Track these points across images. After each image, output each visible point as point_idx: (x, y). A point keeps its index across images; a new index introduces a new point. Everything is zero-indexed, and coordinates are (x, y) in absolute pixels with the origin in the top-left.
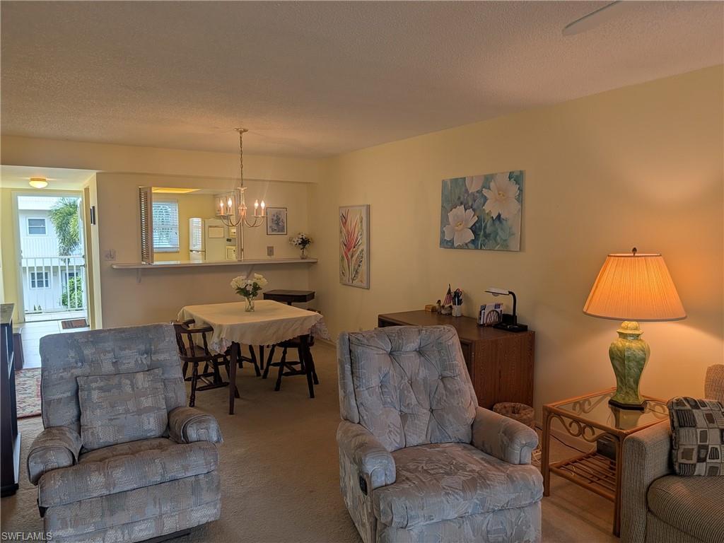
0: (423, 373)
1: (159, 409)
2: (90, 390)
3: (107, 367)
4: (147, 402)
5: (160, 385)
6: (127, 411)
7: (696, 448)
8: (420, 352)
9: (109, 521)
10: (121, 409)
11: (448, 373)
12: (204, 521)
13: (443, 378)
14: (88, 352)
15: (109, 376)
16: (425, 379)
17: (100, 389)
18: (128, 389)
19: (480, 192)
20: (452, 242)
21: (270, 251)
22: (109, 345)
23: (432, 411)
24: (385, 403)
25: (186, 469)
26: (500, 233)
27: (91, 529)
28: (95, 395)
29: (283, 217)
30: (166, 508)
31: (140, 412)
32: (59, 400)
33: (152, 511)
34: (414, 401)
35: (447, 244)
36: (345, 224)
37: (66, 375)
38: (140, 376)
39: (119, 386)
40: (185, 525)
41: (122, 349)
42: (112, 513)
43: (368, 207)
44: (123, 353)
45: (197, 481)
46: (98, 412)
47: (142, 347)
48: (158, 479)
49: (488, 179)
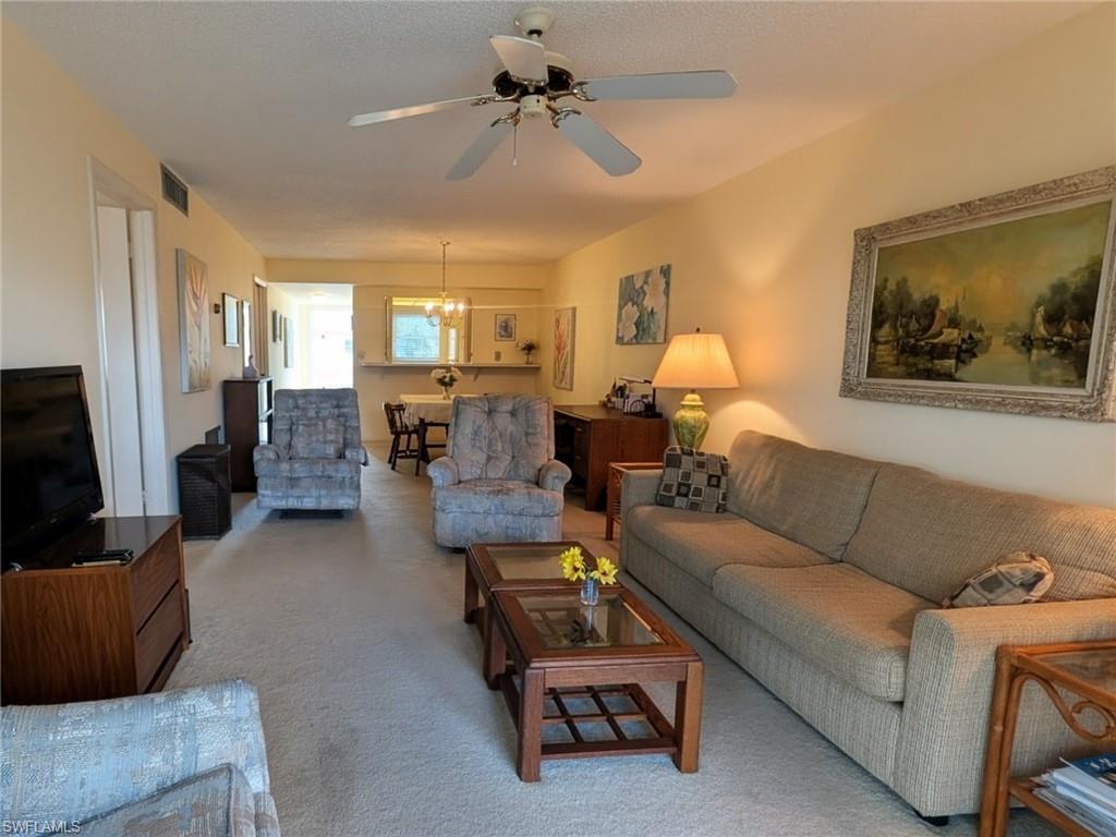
0: (511, 428)
1: (337, 442)
2: (298, 425)
3: (312, 413)
4: (331, 437)
5: (342, 428)
6: (318, 441)
7: (676, 484)
8: (513, 413)
9: (290, 492)
10: (314, 439)
11: (531, 430)
12: (346, 507)
13: (527, 434)
14: (300, 402)
15: (310, 419)
16: (511, 433)
17: (304, 425)
18: (321, 428)
19: (642, 287)
20: (622, 338)
21: (498, 356)
22: (313, 399)
23: (513, 457)
24: (473, 446)
25: (337, 471)
26: (652, 326)
27: (280, 494)
28: (301, 428)
29: (511, 323)
30: (323, 492)
31: (325, 442)
32: (282, 430)
33: (314, 492)
34: (500, 449)
35: (620, 340)
36: (558, 327)
37: (287, 415)
38: (330, 421)
39: (316, 425)
40: (334, 507)
41: (321, 403)
42: (292, 487)
43: (574, 309)
44: (321, 405)
45: (343, 481)
46: (301, 439)
47: (335, 403)
48: (320, 474)
49: (648, 274)
